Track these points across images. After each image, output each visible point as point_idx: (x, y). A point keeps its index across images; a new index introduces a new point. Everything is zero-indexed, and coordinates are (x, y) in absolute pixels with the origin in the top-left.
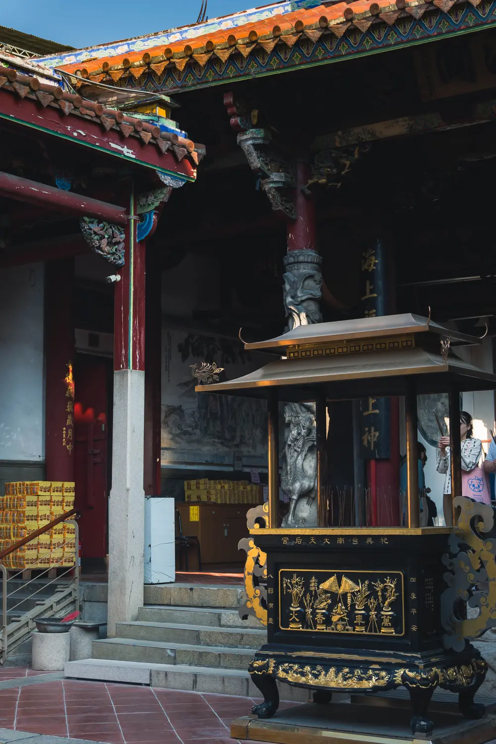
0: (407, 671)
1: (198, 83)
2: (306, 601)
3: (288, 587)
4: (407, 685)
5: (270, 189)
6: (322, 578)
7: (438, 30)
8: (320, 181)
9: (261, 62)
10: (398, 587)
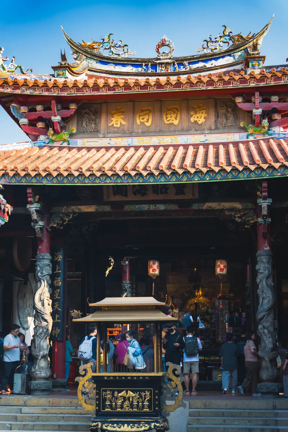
0: (156, 423)
1: (17, 182)
2: (113, 400)
3: (105, 395)
4: (156, 429)
5: (38, 228)
6: (120, 391)
7: (127, 181)
8: (54, 226)
9: (48, 179)
10: (151, 394)
